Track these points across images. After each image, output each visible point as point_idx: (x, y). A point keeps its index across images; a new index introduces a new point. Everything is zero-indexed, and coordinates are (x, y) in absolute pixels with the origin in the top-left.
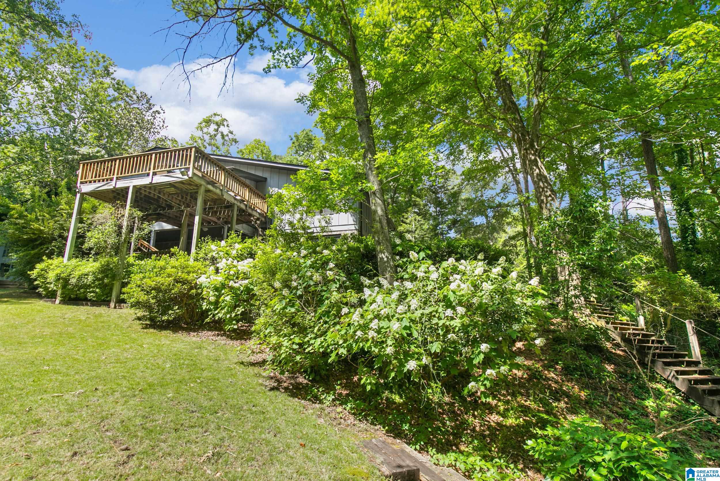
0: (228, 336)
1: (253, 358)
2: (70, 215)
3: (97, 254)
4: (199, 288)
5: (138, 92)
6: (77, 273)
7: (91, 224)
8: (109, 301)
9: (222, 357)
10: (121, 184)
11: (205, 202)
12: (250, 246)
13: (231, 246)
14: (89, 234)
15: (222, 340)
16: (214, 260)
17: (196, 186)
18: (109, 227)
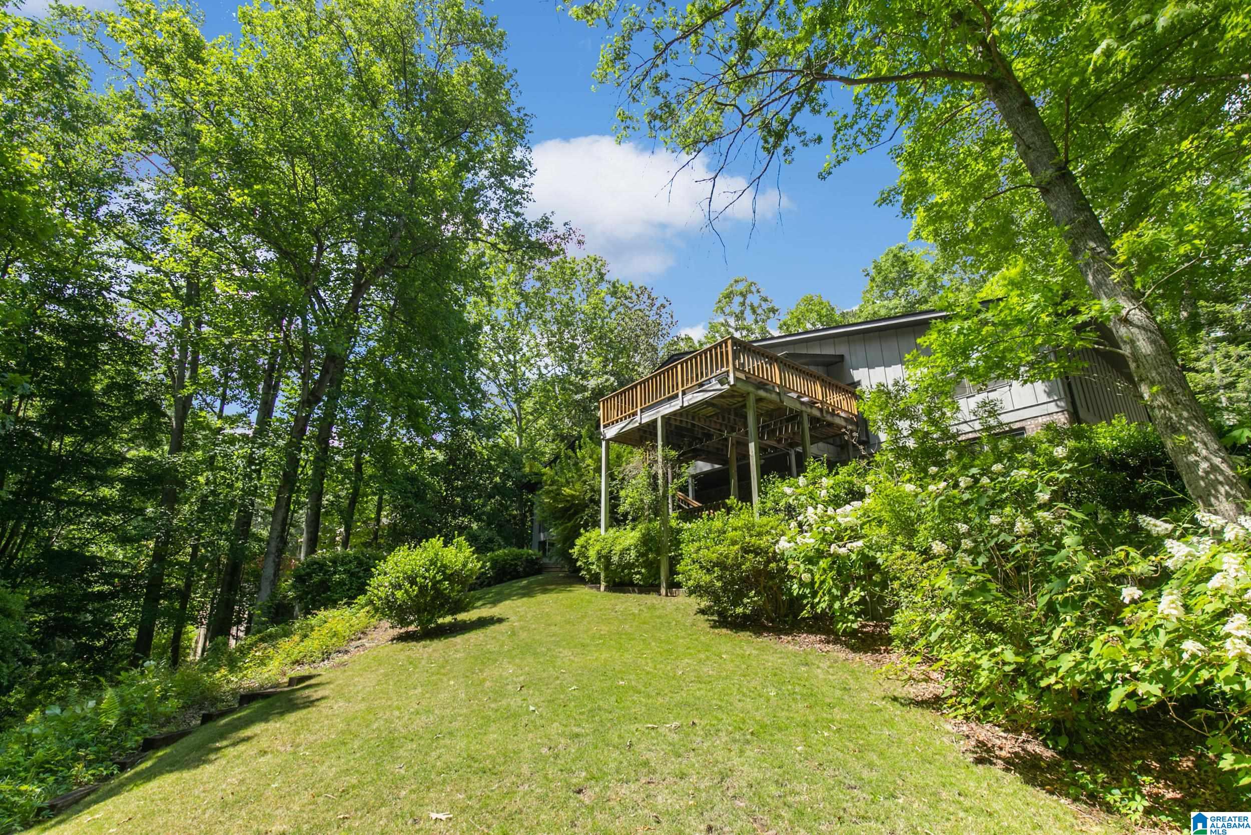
0: (847, 645)
1: (912, 690)
2: (598, 470)
3: (634, 520)
4: (779, 561)
5: (636, 287)
6: (618, 548)
7: (623, 479)
8: (659, 586)
9: (852, 684)
10: (646, 418)
11: (758, 417)
12: (848, 478)
13: (814, 483)
14: (622, 493)
15: (839, 653)
16: (791, 512)
17: (742, 396)
18: (642, 480)
